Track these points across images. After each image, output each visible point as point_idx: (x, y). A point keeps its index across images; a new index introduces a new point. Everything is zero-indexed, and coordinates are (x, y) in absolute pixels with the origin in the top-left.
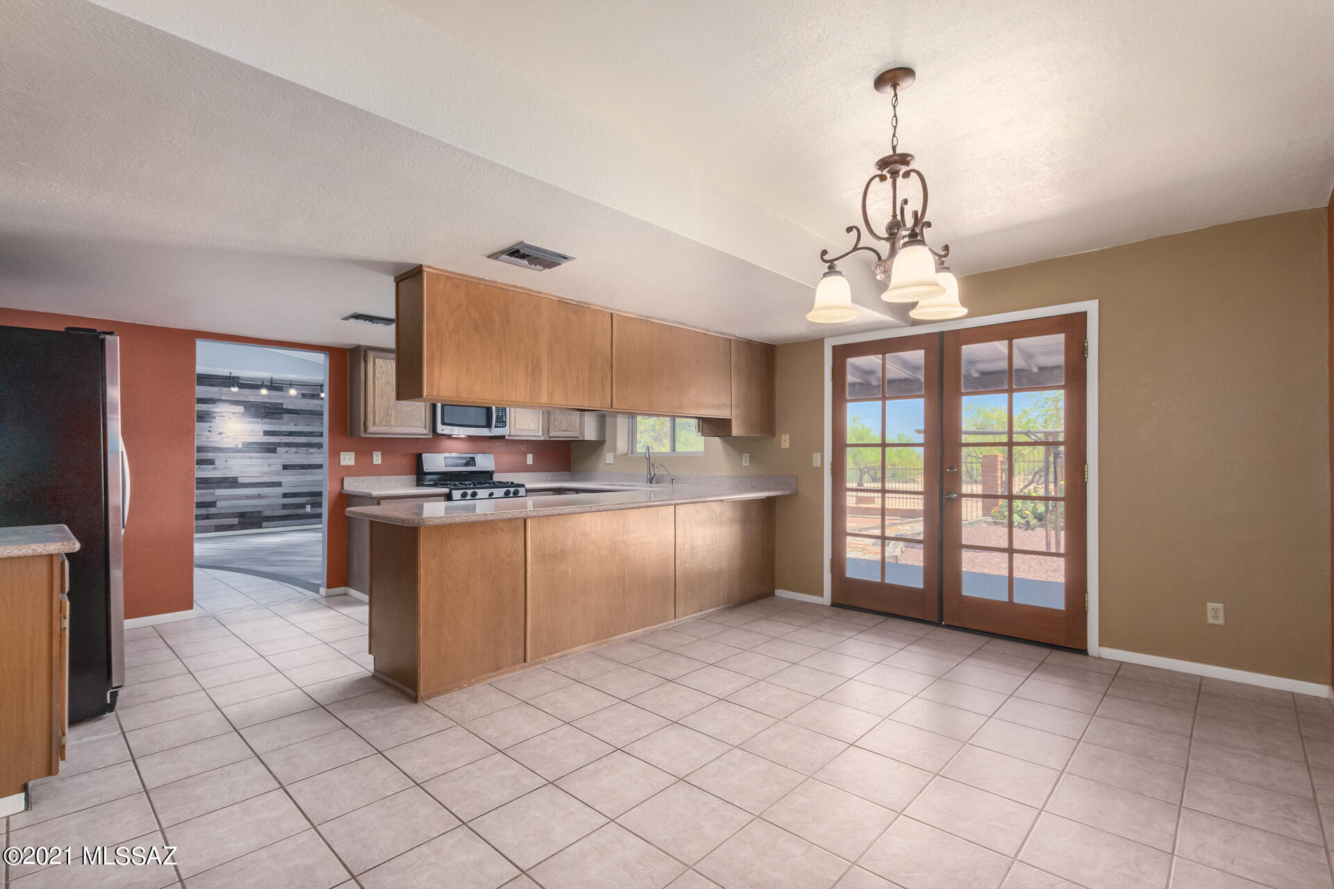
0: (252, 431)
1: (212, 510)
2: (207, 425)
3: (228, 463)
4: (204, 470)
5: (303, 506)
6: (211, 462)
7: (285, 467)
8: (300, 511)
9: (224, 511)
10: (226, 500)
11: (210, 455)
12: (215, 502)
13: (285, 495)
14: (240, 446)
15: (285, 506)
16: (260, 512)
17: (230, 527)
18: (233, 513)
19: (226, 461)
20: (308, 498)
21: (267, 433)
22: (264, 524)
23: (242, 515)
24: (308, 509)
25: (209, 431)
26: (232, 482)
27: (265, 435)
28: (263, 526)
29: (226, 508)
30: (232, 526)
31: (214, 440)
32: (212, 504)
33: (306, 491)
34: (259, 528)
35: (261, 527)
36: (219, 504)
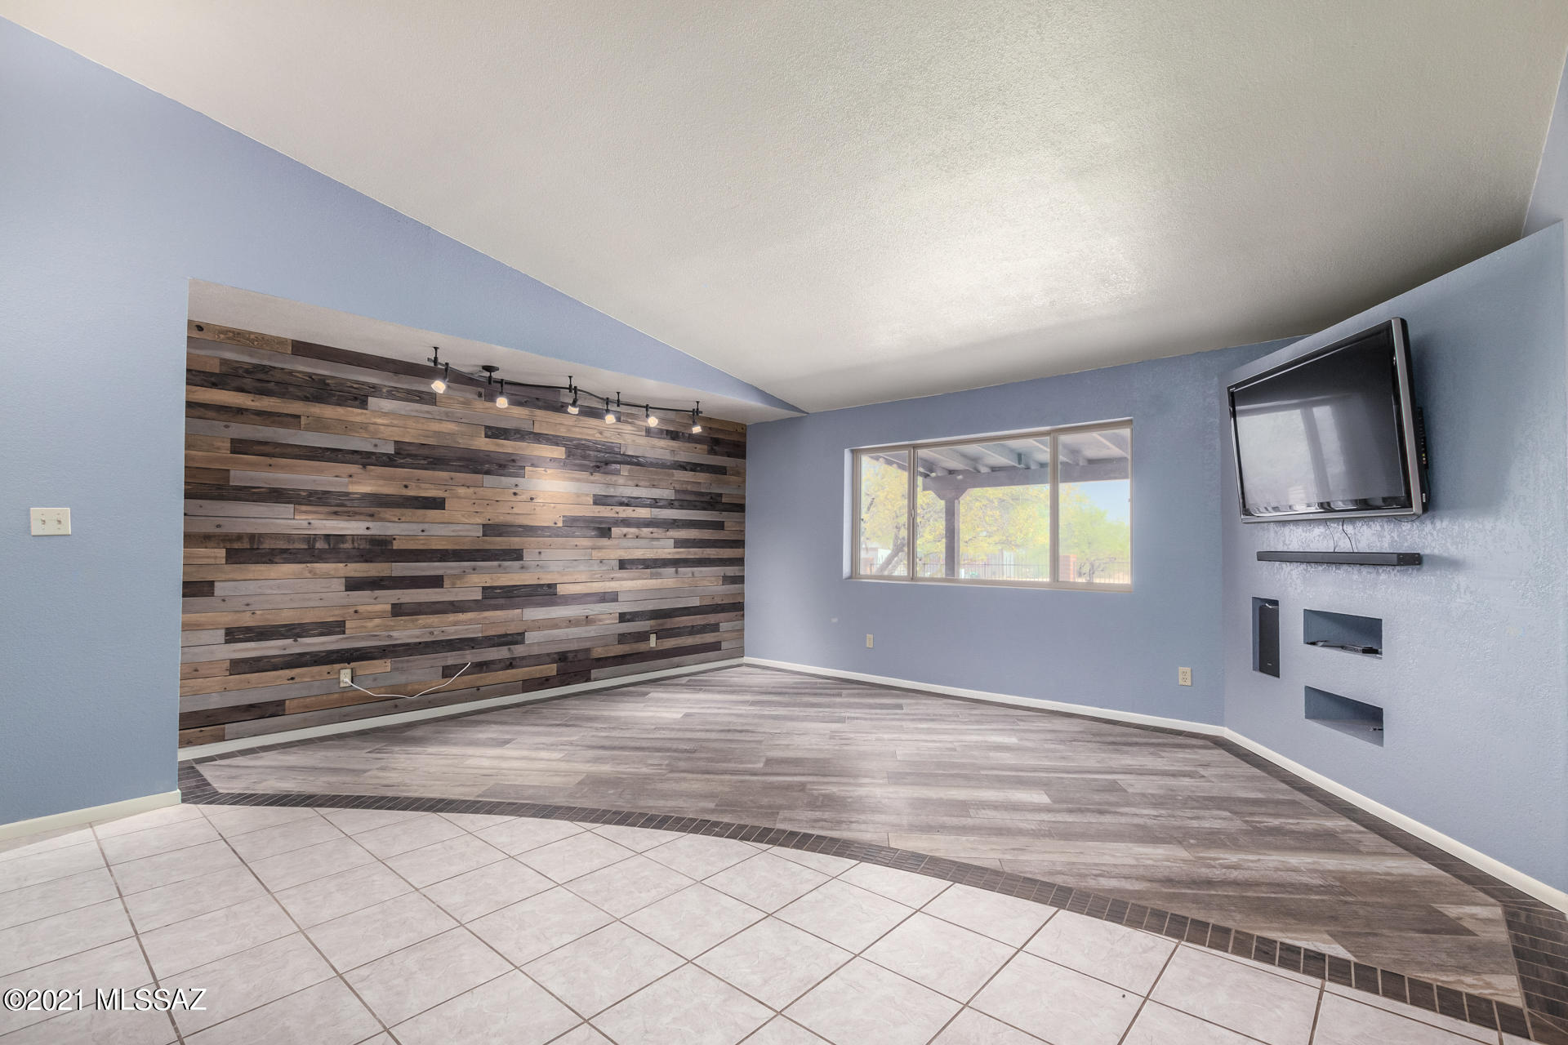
0: (578, 495)
1: (519, 650)
2: (513, 480)
3: (543, 556)
4: (506, 571)
5: (643, 637)
6: (517, 555)
7: (623, 564)
8: (641, 647)
9: (536, 651)
10: (539, 629)
11: (514, 542)
12: (522, 634)
13: (623, 617)
14: (560, 524)
15: (623, 638)
16: (588, 650)
17: (544, 683)
18: (548, 655)
19: (540, 553)
20: (652, 622)
21: (599, 501)
22: (594, 673)
23: (562, 657)
24: (653, 641)
25: (515, 494)
26: (546, 594)
27: (595, 503)
28: (593, 677)
29: (539, 644)
30: (547, 679)
31: (520, 514)
32: (516, 639)
33: (651, 608)
34: (586, 681)
35: (588, 680)
36: (530, 637)
